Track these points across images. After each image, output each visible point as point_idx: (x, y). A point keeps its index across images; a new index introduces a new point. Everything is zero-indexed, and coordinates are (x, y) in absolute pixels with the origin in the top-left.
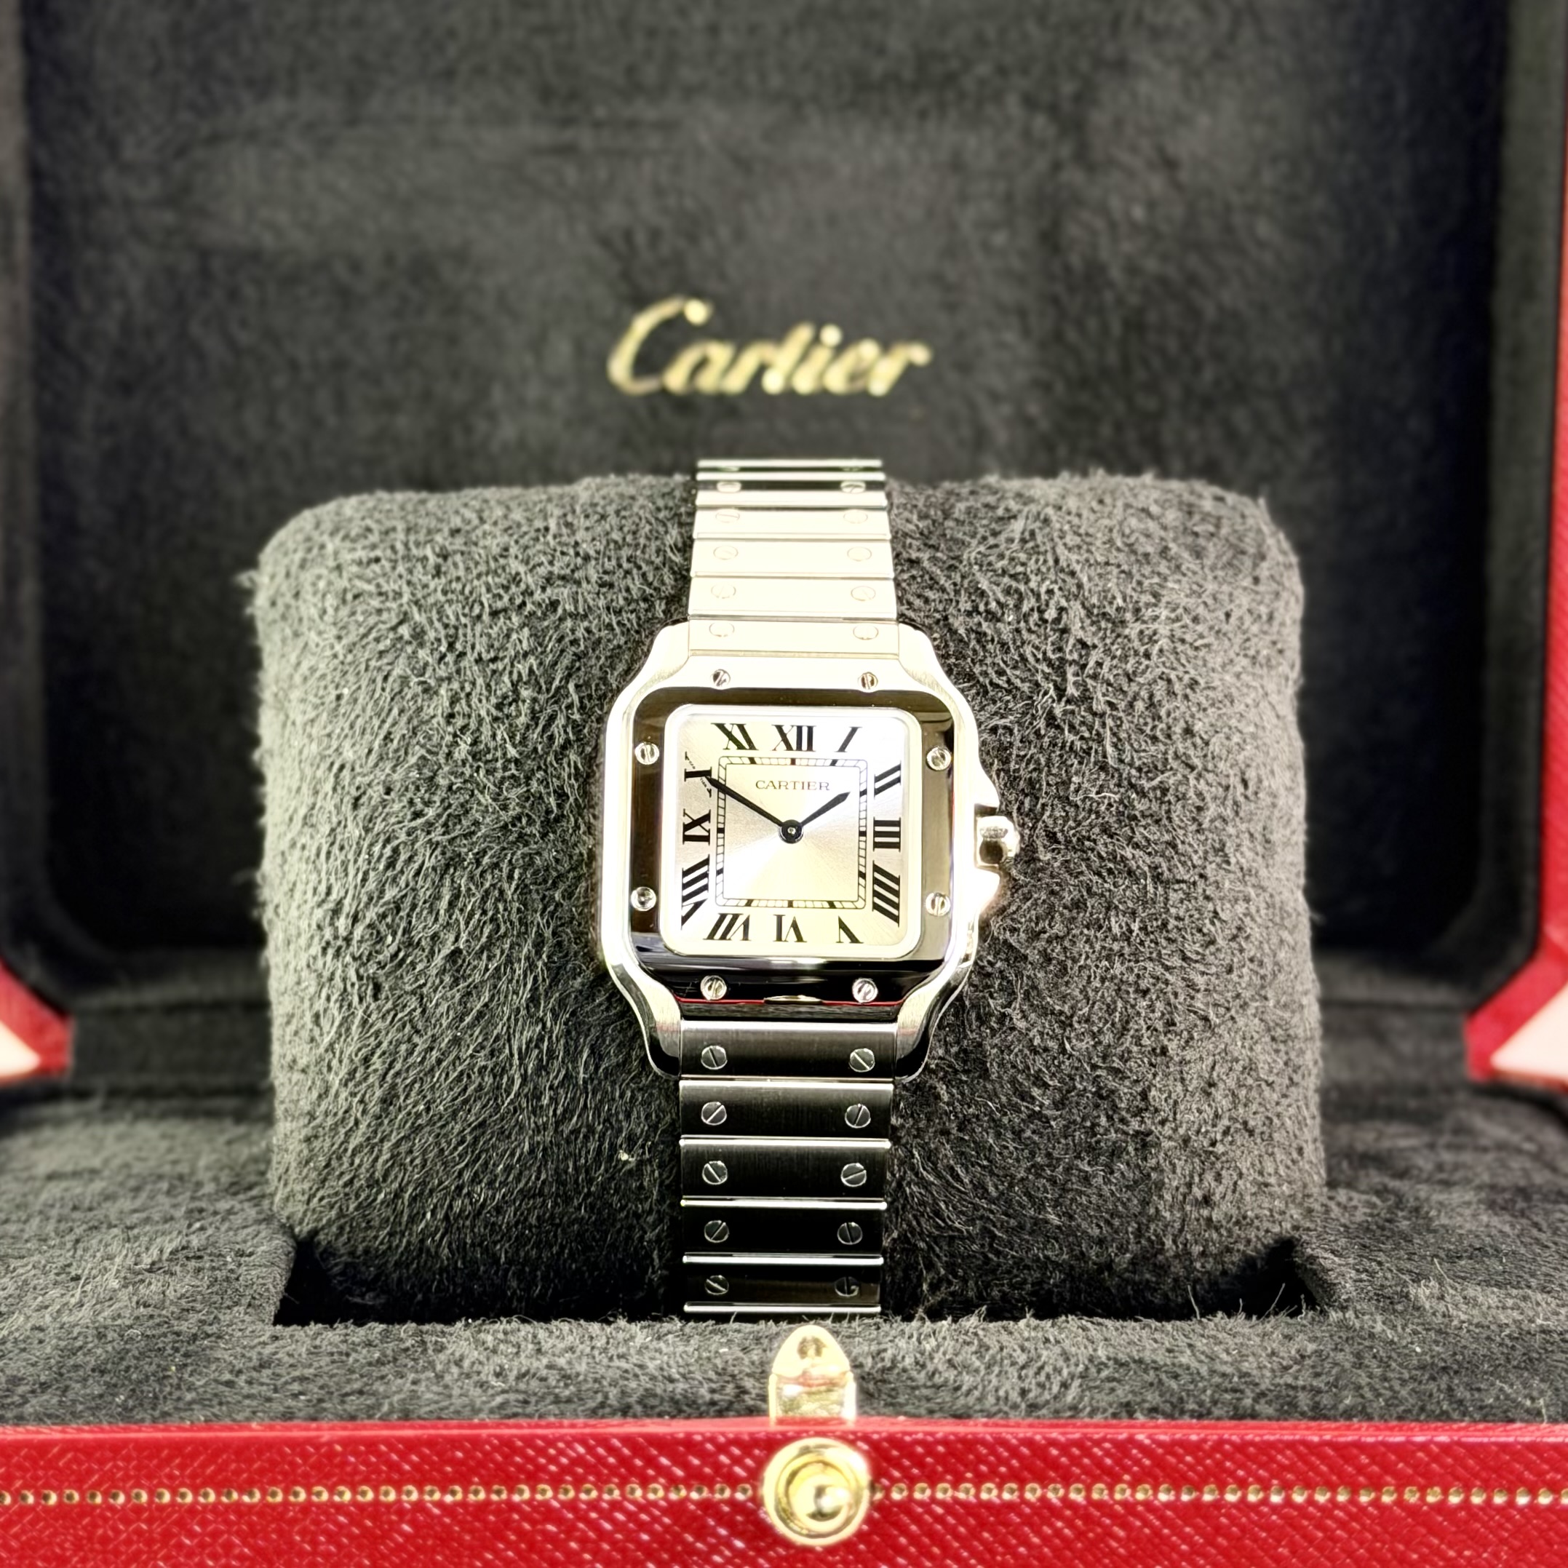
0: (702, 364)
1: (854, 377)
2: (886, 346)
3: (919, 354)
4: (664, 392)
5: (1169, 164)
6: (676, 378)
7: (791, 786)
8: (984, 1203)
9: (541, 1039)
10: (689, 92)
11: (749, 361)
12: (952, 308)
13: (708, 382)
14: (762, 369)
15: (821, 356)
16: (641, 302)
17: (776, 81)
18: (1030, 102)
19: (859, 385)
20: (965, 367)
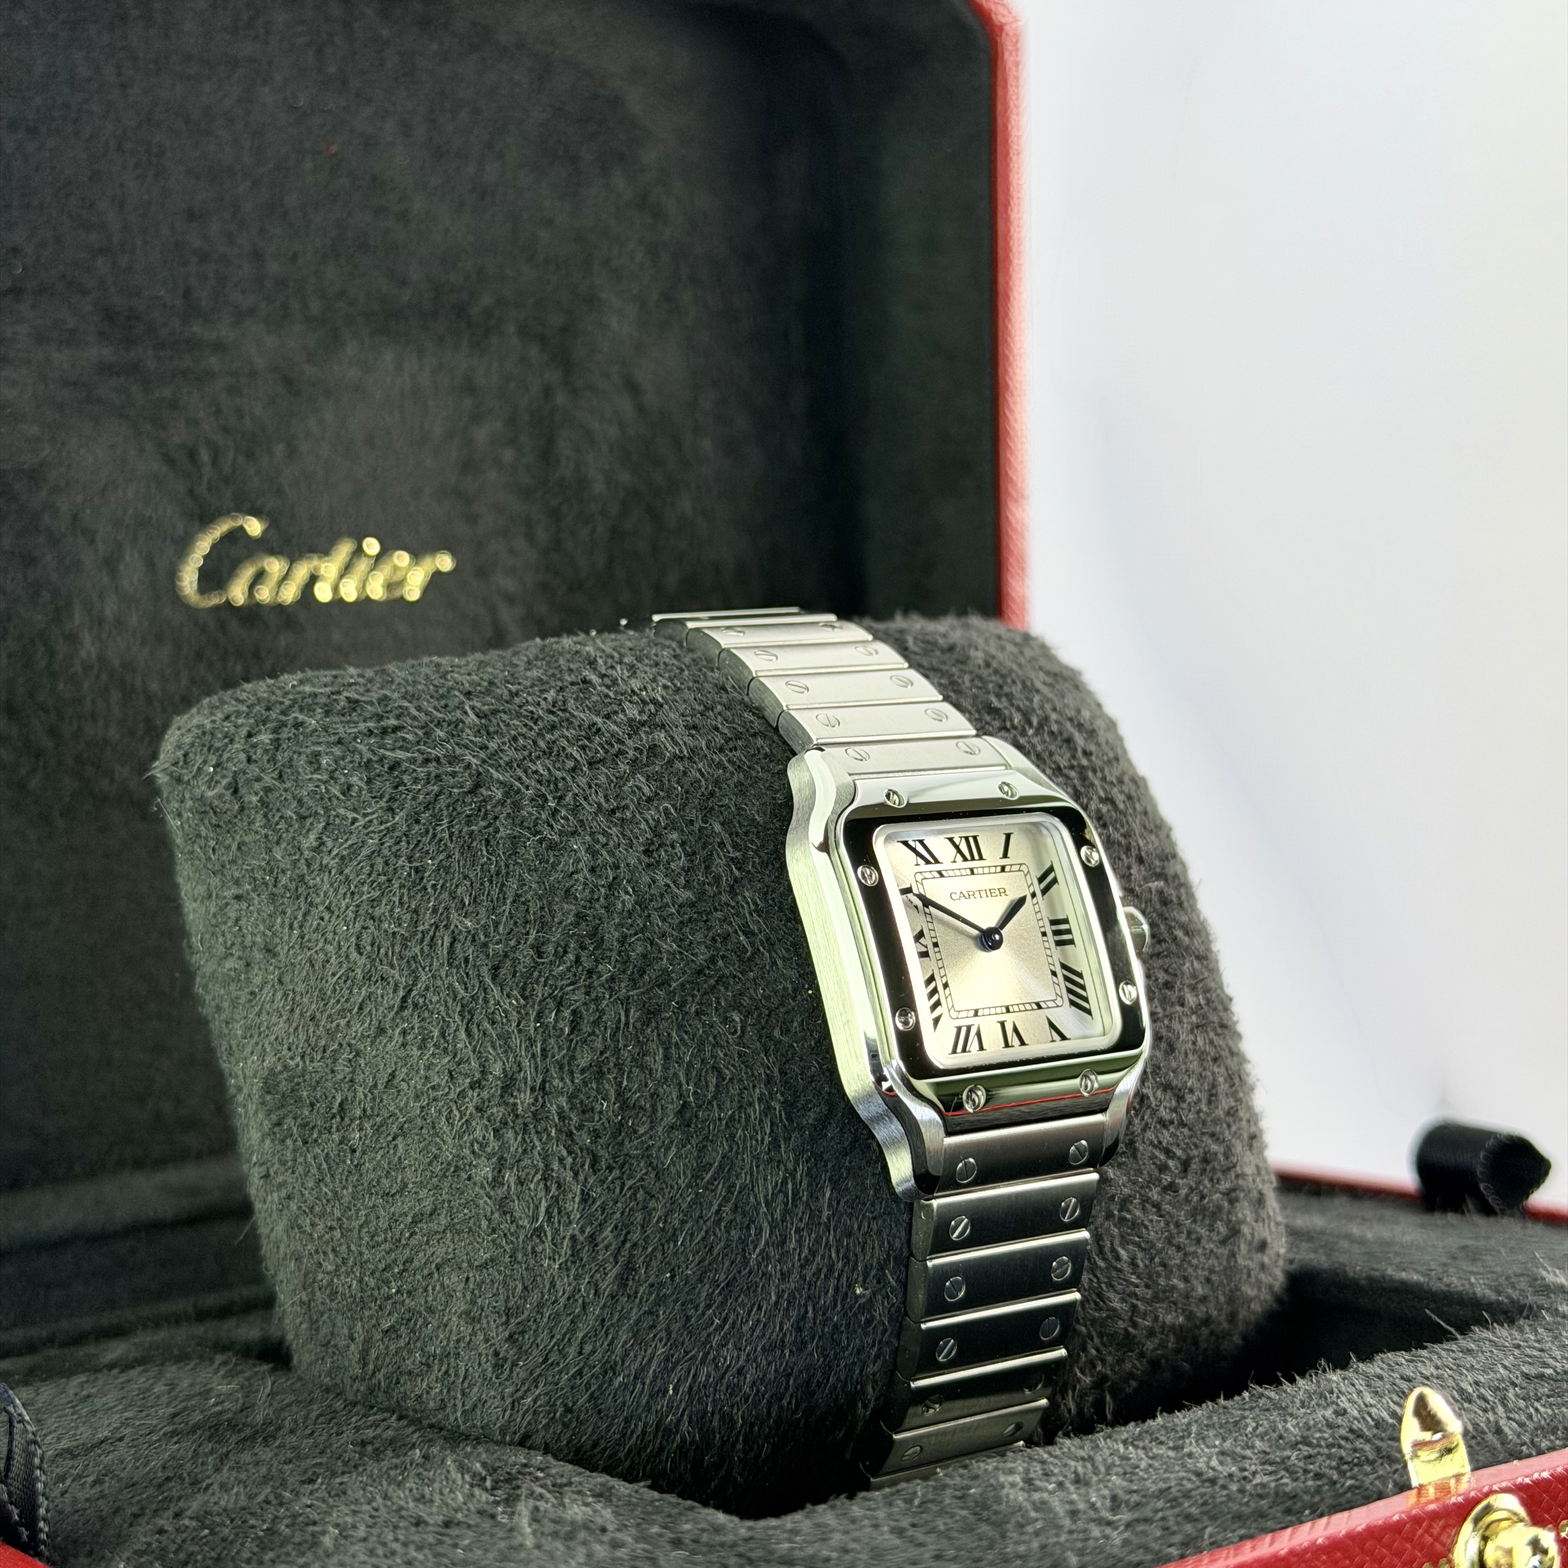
0: (260, 576)
1: (390, 586)
2: (417, 554)
3: (445, 562)
4: (228, 605)
5: (633, 388)
6: (238, 593)
7: (977, 895)
8: (1134, 1279)
9: (784, 1182)
10: (240, 316)
11: (302, 572)
12: (472, 519)
13: (264, 594)
14: (313, 579)
15: (362, 566)
16: (206, 520)
17: (315, 306)
18: (523, 331)
19: (397, 594)
20: (482, 573)
